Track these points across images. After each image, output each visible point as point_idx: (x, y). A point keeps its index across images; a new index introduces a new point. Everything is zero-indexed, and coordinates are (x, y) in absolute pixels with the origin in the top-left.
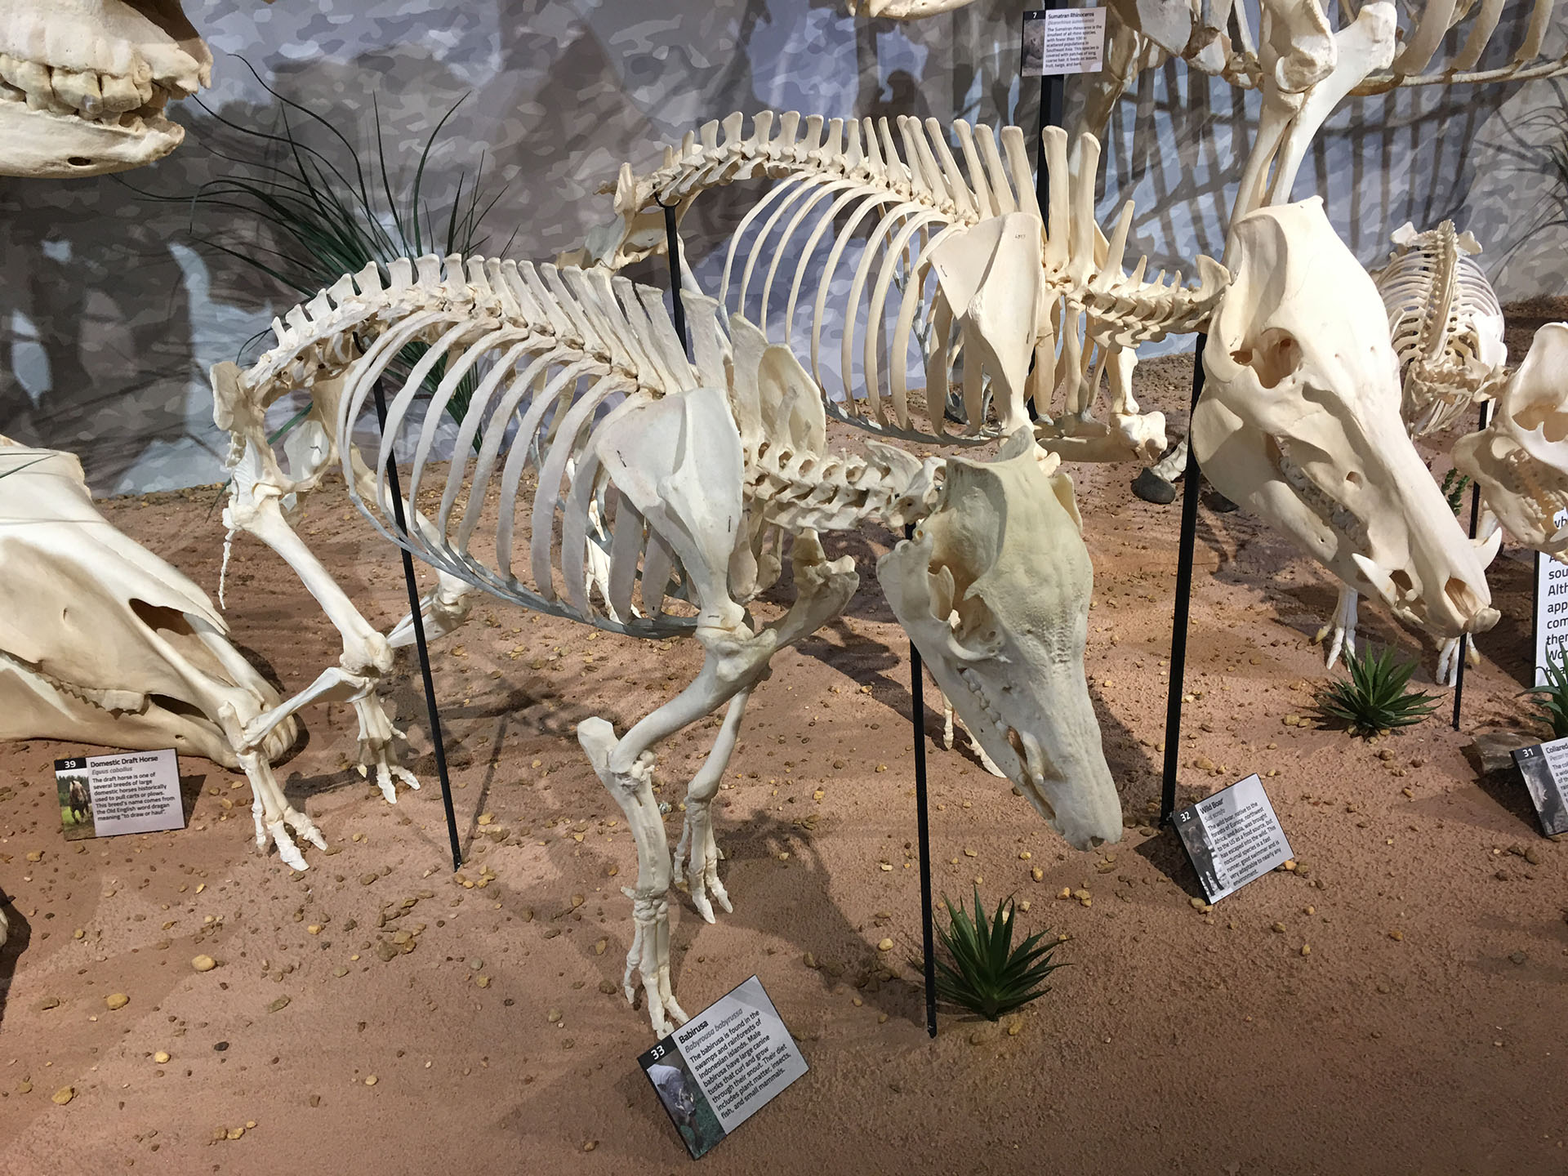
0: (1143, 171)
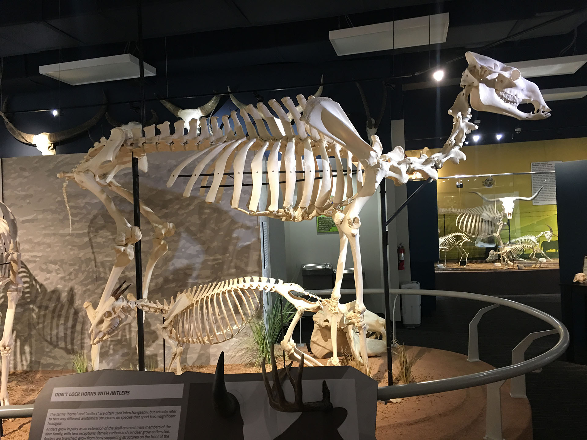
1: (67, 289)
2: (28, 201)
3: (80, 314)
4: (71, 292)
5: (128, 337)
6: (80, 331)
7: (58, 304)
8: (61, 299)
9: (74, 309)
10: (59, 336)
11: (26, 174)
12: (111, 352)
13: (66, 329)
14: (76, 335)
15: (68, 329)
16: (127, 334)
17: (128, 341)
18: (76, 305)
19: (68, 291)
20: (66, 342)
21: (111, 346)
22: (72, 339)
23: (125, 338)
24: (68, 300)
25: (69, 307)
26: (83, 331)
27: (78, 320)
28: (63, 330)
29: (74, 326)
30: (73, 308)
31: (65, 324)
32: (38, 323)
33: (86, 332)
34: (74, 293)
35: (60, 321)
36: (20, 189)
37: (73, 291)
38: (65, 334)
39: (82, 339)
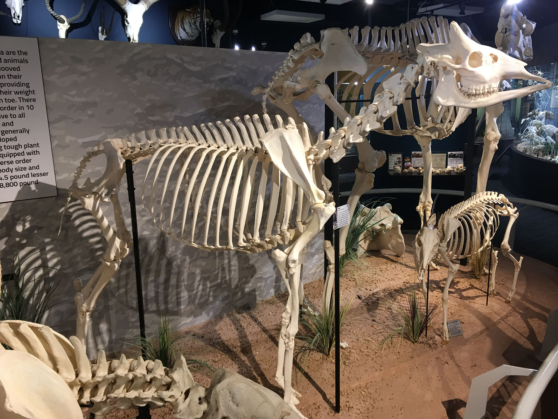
1: (156, 235)
2: (90, 112)
3: (175, 263)
4: (162, 238)
5: (228, 278)
6: (175, 284)
7: (145, 257)
8: (149, 250)
9: (167, 258)
10: (149, 298)
11: (84, 68)
12: (211, 299)
13: (157, 286)
14: (170, 290)
15: (160, 286)
16: (227, 274)
17: (228, 282)
18: (169, 253)
19: (157, 237)
20: (157, 303)
21: (211, 293)
22: (166, 297)
23: (225, 279)
24: (158, 249)
25: (159, 257)
26: (179, 284)
27: (173, 271)
28: (153, 289)
29: (167, 280)
30: (165, 258)
31: (155, 281)
32: (119, 288)
33: (183, 284)
34: (165, 239)
35: (148, 277)
36: (74, 92)
37: (164, 237)
38: (157, 293)
39: (178, 294)
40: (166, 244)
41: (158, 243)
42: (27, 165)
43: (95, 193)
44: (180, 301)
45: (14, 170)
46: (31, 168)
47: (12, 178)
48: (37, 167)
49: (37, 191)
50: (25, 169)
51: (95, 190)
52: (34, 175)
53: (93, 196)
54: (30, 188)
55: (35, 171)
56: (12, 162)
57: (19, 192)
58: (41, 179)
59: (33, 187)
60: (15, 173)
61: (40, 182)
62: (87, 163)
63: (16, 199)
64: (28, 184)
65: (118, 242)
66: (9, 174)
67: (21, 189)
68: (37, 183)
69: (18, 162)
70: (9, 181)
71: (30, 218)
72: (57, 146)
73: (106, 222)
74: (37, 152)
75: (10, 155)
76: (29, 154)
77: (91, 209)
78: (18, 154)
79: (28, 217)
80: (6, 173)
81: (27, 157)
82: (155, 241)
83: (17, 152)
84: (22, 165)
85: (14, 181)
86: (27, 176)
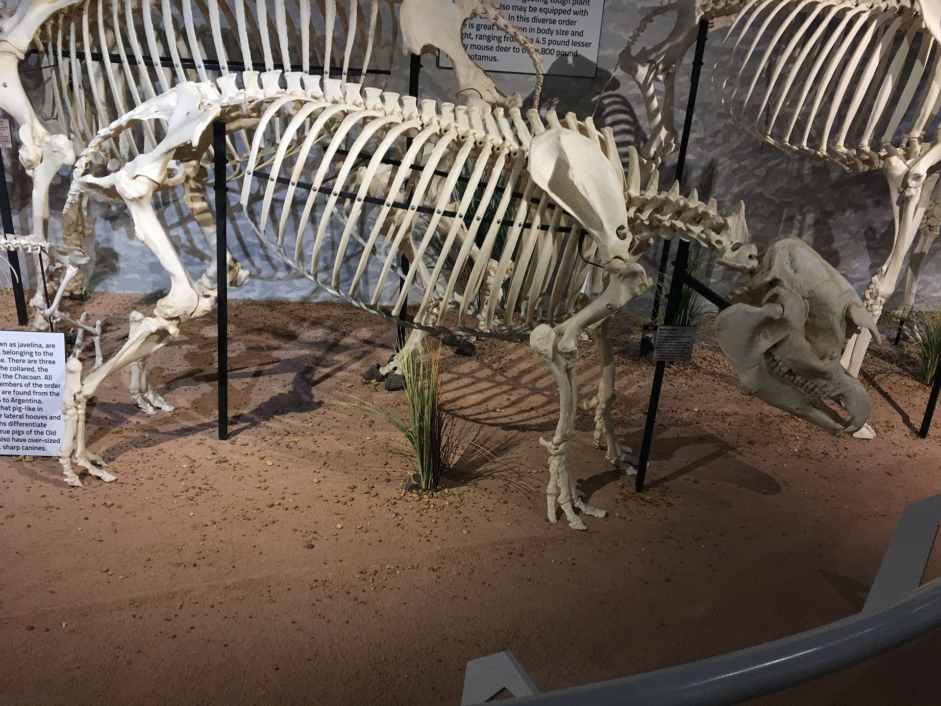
0: (169, 203)
40: (714, 181)
41: (703, 176)
42: (570, 28)
43: (652, 62)
44: (712, 271)
45: (555, 33)
46: (573, 34)
47: (551, 42)
48: (581, 34)
49: (573, 66)
50: (567, 33)
51: (652, 57)
52: (574, 44)
53: (648, 65)
54: (567, 61)
55: (577, 39)
56: (554, 22)
57: (554, 64)
58: (582, 51)
59: (570, 60)
60: (555, 37)
61: (580, 55)
62: (649, 24)
63: (549, 71)
64: (566, 55)
65: (663, 133)
66: (548, 37)
67: (557, 60)
68: (576, 55)
69: (561, 22)
70: (546, 46)
71: (557, 102)
72: (610, 7)
73: (655, 103)
74: (584, 13)
75: (555, 11)
76: (576, 13)
77: (642, 82)
78: (564, 12)
79: (556, 99)
80: (545, 35)
81: (572, 17)
82: (700, 172)
83: (563, 8)
84: (564, 27)
85: (551, 47)
86: (567, 43)
